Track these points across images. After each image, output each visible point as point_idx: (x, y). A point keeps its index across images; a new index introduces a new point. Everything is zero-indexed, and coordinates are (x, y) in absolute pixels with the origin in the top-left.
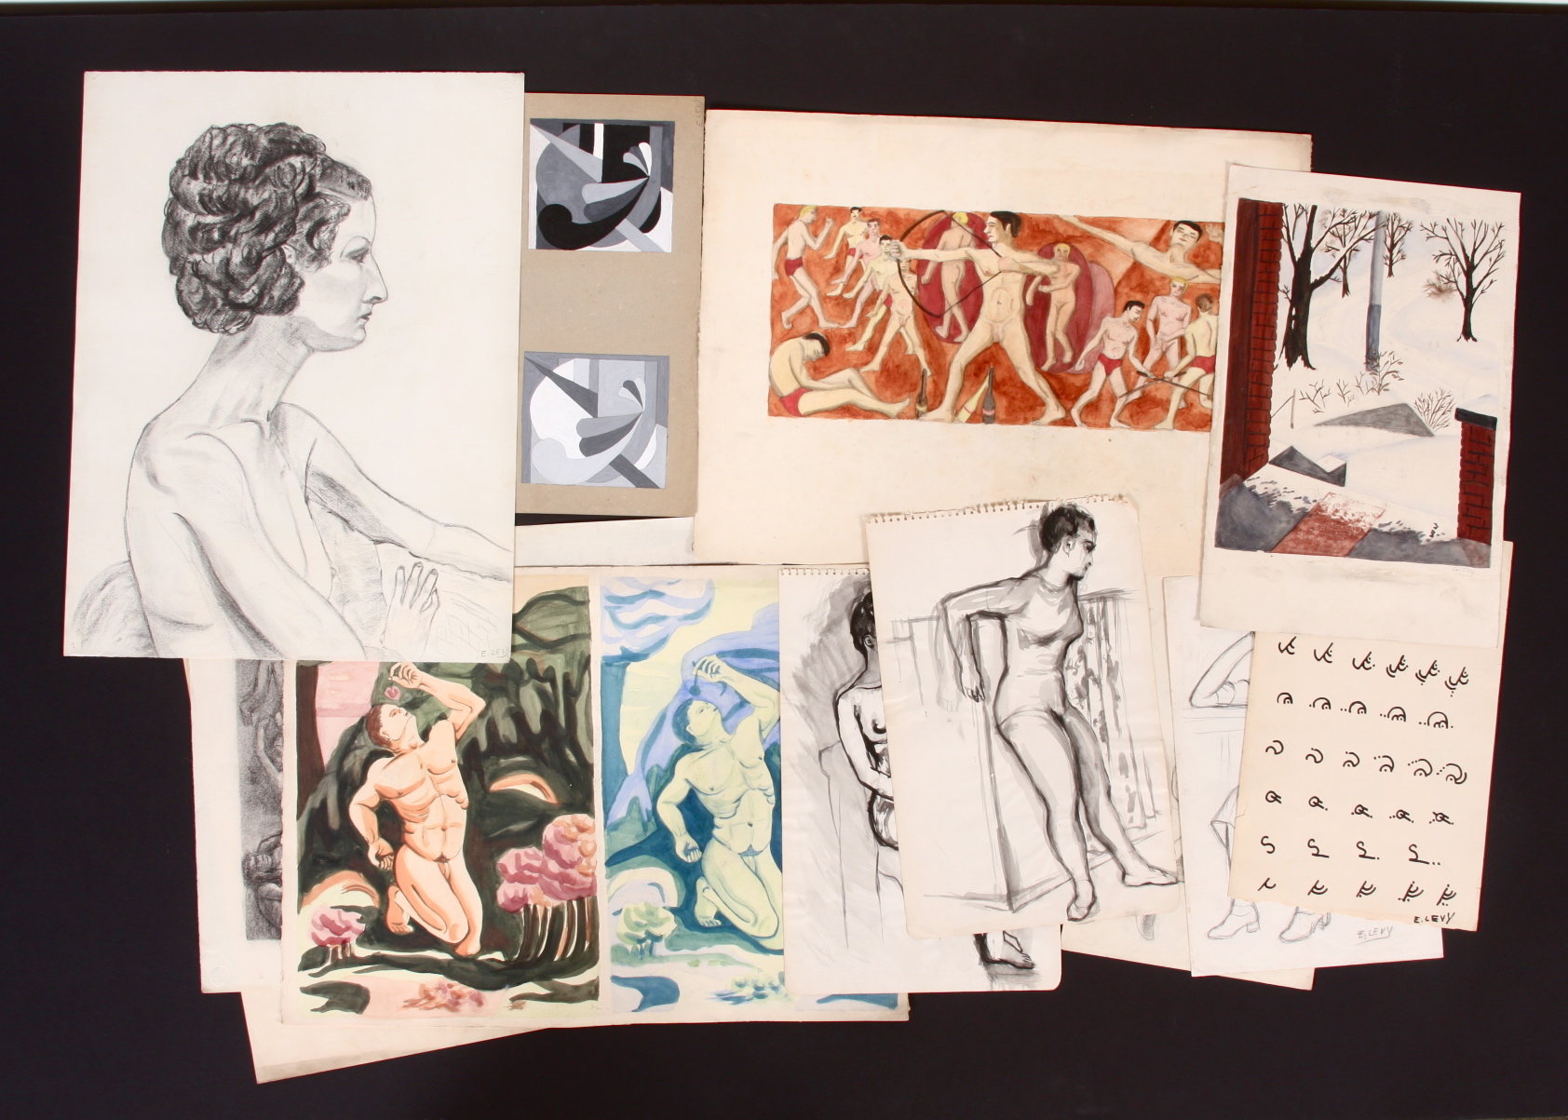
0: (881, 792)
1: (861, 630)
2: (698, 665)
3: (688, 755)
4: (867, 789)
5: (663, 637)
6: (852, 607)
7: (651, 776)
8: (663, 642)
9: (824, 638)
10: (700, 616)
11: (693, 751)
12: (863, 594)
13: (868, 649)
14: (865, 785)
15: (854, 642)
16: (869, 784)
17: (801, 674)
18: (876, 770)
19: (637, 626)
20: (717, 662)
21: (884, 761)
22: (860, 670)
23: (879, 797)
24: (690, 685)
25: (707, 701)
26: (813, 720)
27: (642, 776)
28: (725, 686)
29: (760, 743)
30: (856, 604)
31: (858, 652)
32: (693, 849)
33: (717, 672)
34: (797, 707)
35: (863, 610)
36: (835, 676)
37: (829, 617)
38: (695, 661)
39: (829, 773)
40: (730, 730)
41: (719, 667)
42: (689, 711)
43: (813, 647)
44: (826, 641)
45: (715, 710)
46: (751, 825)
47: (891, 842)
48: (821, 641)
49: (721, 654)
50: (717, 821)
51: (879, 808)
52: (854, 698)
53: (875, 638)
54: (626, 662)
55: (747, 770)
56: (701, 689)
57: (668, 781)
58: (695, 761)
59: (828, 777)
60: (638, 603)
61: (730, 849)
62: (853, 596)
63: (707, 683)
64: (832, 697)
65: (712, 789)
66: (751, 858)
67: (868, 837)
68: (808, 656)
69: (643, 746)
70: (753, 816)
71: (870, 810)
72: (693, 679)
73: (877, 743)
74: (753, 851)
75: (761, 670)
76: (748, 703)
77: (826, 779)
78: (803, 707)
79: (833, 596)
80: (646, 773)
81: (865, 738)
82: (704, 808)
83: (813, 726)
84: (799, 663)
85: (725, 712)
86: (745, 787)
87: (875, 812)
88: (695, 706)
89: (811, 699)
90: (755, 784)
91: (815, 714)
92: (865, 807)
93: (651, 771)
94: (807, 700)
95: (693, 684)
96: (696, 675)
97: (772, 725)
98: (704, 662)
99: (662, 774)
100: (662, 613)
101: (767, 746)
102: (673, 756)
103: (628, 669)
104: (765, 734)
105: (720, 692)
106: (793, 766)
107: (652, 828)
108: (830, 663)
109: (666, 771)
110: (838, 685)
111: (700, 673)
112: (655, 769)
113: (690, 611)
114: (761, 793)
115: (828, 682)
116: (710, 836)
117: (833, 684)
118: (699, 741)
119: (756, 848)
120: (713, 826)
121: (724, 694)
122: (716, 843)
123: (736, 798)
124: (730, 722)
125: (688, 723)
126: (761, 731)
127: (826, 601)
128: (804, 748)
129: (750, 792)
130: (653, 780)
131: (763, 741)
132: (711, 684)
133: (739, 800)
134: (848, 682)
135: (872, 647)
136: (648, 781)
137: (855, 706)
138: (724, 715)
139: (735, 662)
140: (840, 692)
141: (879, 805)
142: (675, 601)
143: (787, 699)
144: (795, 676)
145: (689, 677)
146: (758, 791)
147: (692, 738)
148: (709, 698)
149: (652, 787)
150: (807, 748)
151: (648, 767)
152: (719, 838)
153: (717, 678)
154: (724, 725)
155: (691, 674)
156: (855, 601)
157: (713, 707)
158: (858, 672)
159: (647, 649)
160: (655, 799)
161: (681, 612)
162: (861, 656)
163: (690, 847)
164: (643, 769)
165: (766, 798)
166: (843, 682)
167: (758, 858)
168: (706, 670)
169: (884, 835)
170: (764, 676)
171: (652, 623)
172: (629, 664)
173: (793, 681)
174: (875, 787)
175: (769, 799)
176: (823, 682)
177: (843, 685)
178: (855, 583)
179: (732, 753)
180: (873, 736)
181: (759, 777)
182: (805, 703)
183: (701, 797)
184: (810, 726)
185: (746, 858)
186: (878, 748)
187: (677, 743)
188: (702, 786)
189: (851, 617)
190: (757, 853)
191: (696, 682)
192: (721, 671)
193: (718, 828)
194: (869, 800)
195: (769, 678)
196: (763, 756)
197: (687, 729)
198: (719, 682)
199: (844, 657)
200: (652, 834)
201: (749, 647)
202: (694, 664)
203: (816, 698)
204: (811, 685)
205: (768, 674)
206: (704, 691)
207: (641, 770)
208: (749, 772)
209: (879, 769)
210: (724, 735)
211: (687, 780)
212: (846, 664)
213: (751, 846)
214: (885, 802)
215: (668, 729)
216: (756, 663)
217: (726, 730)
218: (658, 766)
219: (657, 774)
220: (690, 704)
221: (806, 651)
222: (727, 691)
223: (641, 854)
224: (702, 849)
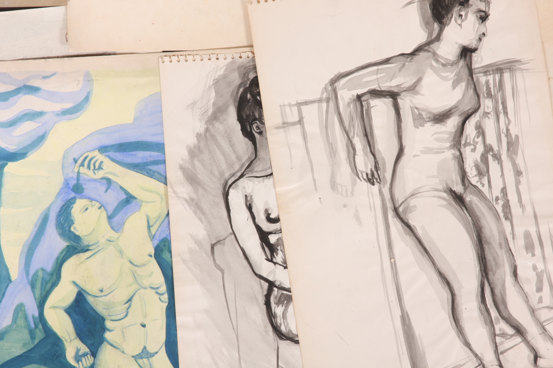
0: (277, 284)
1: (248, 116)
2: (79, 162)
3: (74, 256)
4: (263, 282)
5: (41, 133)
6: (237, 93)
7: (36, 280)
8: (40, 139)
9: (210, 127)
10: (79, 111)
11: (79, 252)
12: (248, 79)
13: (257, 136)
14: (261, 277)
15: (242, 130)
16: (265, 275)
17: (188, 165)
18: (271, 261)
19: (12, 123)
20: (100, 157)
21: (280, 252)
22: (249, 158)
23: (275, 289)
24: (73, 183)
25: (91, 199)
26: (203, 213)
27: (26, 281)
28: (109, 182)
29: (149, 239)
30: (241, 90)
31: (247, 140)
32: (85, 355)
33: (100, 168)
34: (186, 201)
35: (249, 96)
36: (224, 166)
37: (214, 104)
38: (76, 157)
39: (222, 266)
40: (117, 228)
41: (102, 162)
42: (73, 211)
43: (199, 136)
44: (212, 130)
45: (100, 208)
46: (144, 326)
47: (291, 336)
48: (207, 130)
49: (103, 149)
50: (108, 324)
51: (276, 301)
52: (244, 187)
53: (263, 124)
54: (6, 162)
55: (136, 268)
56: (84, 186)
57: (54, 285)
58: (81, 263)
59: (222, 271)
60: (12, 100)
61: (123, 352)
62: (238, 81)
63: (90, 180)
64: (221, 188)
65: (101, 291)
66: (145, 360)
67: (266, 332)
68: (195, 147)
69: (26, 250)
70: (145, 316)
71: (268, 304)
72: (75, 177)
73: (271, 233)
74: (148, 353)
75: (146, 164)
76: (135, 198)
77: (219, 273)
78: (192, 200)
79: (217, 83)
80: (30, 277)
81: (259, 229)
82: (94, 310)
83: (203, 219)
84: (185, 154)
85: (111, 209)
86: (135, 287)
87: (273, 305)
88: (79, 204)
89: (200, 191)
90: (146, 282)
91: (205, 206)
92: (262, 300)
93: (36, 274)
94: (196, 192)
95: (76, 182)
96: (78, 173)
97: (161, 220)
98: (86, 158)
99: (47, 278)
100: (38, 109)
101: (156, 242)
102: (58, 258)
103: (6, 169)
104: (153, 230)
105: (104, 188)
106: (184, 261)
107: (40, 335)
108: (218, 152)
109: (52, 274)
110: (227, 175)
111: (83, 170)
112: (40, 273)
113: (68, 105)
114: (153, 291)
115: (217, 173)
116: (102, 340)
117: (222, 174)
118: (85, 242)
119: (151, 350)
120: (104, 329)
121: (109, 191)
122: (109, 347)
123: (126, 298)
124: (117, 219)
125: (73, 223)
126: (149, 227)
127: (210, 88)
128: (196, 242)
129: (142, 291)
130: (38, 285)
131: (152, 238)
132: (95, 180)
133: (130, 300)
134: (238, 171)
135: (261, 133)
136: (33, 286)
137: (246, 196)
138: (110, 213)
139: (119, 156)
140: (230, 182)
141: (276, 298)
142: (52, 96)
143: (175, 192)
144: (182, 168)
145: (71, 175)
146: (149, 291)
147: (77, 238)
148: (93, 196)
149: (38, 292)
150: (198, 242)
151: (32, 272)
152: (111, 342)
153: (100, 174)
154: (110, 223)
155: (73, 171)
156: (240, 86)
157: (98, 205)
158: (248, 160)
159: (24, 148)
160: (41, 305)
161: (58, 107)
162: (250, 143)
163: (81, 353)
164: (27, 274)
165: (157, 296)
166: (232, 172)
167: (154, 359)
168: (89, 167)
169: (283, 329)
170: (150, 170)
171: (28, 120)
172: (6, 164)
173: (180, 173)
174: (271, 279)
175: (162, 297)
176: (212, 173)
177: (233, 175)
178: (239, 68)
179: (121, 252)
180: (266, 227)
181: (150, 275)
182: (194, 196)
183: (90, 299)
184: (201, 220)
185: (140, 361)
186: (273, 239)
187: (61, 244)
188: (91, 288)
189: (237, 104)
190: (152, 355)
191: (78, 179)
192: (104, 166)
193: (109, 330)
194: (265, 293)
195: (155, 172)
196: (153, 252)
197: (72, 229)
198: (103, 178)
199: (232, 146)
200: (41, 341)
201: (132, 140)
202: (75, 161)
203: (205, 190)
204: (199, 176)
205: (153, 168)
206: (88, 189)
207: (24, 274)
208: (140, 271)
209: (274, 260)
210: (112, 234)
211: (74, 283)
212: (235, 152)
213: (145, 348)
214: (283, 294)
215: (51, 230)
216: (141, 156)
217: (112, 228)
218: (42, 269)
219: (43, 278)
220: (74, 203)
221: (192, 141)
222: (112, 187)
223: (30, 363)
224: (94, 354)
